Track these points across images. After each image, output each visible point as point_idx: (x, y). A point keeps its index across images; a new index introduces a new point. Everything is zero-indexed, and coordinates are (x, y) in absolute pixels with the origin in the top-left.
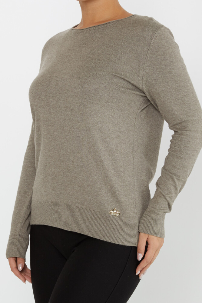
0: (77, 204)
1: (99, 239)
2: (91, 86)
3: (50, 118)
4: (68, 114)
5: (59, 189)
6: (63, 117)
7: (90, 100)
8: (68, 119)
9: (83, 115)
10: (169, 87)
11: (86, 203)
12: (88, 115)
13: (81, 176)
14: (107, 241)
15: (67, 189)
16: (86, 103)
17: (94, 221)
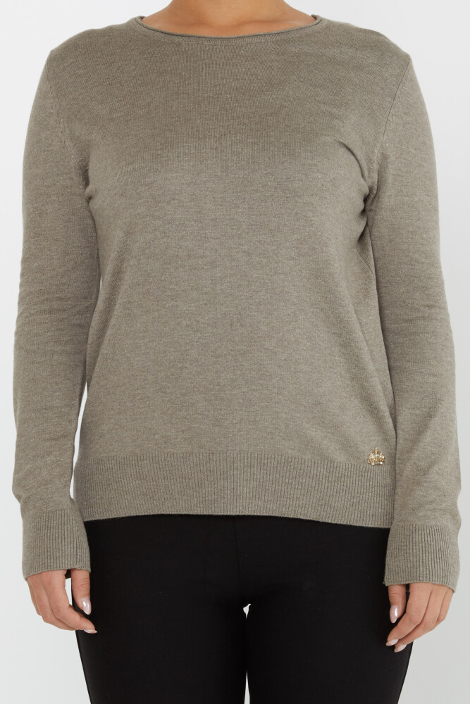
0: (290, 451)
1: (351, 524)
2: (325, 174)
3: (201, 251)
4: (260, 241)
5: (234, 422)
6: (246, 247)
7: (320, 206)
8: (260, 254)
9: (301, 243)
10: (416, 199)
11: (311, 447)
12: (313, 242)
13: (295, 386)
14: (370, 526)
15: (257, 419)
16: (310, 214)
17: (336, 485)
